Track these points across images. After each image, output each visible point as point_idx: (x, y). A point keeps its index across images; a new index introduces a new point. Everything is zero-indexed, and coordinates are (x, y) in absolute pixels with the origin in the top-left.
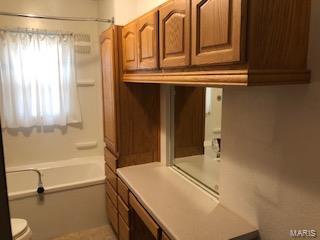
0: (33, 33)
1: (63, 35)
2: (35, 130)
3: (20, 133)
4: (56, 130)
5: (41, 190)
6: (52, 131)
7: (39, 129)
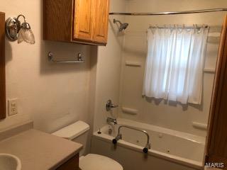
0: (174, 28)
1: (199, 28)
2: (163, 102)
3: (153, 102)
4: (178, 105)
5: (145, 150)
6: (175, 106)
7: (166, 102)
